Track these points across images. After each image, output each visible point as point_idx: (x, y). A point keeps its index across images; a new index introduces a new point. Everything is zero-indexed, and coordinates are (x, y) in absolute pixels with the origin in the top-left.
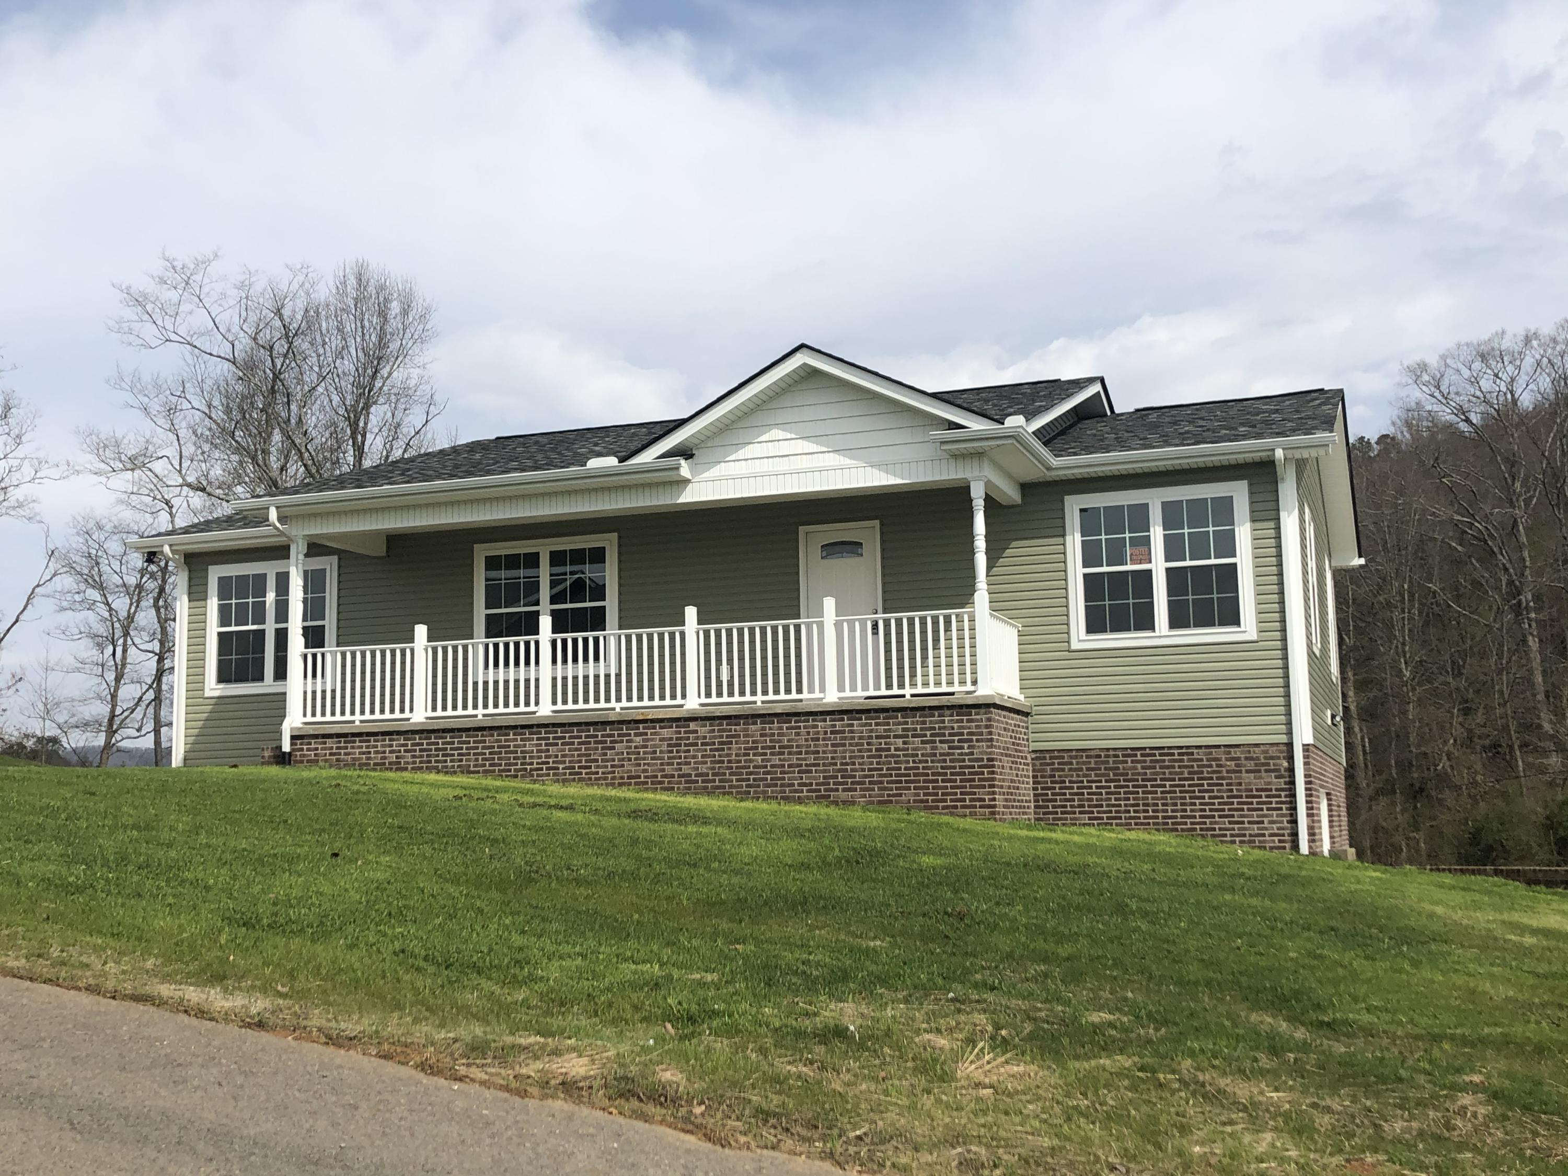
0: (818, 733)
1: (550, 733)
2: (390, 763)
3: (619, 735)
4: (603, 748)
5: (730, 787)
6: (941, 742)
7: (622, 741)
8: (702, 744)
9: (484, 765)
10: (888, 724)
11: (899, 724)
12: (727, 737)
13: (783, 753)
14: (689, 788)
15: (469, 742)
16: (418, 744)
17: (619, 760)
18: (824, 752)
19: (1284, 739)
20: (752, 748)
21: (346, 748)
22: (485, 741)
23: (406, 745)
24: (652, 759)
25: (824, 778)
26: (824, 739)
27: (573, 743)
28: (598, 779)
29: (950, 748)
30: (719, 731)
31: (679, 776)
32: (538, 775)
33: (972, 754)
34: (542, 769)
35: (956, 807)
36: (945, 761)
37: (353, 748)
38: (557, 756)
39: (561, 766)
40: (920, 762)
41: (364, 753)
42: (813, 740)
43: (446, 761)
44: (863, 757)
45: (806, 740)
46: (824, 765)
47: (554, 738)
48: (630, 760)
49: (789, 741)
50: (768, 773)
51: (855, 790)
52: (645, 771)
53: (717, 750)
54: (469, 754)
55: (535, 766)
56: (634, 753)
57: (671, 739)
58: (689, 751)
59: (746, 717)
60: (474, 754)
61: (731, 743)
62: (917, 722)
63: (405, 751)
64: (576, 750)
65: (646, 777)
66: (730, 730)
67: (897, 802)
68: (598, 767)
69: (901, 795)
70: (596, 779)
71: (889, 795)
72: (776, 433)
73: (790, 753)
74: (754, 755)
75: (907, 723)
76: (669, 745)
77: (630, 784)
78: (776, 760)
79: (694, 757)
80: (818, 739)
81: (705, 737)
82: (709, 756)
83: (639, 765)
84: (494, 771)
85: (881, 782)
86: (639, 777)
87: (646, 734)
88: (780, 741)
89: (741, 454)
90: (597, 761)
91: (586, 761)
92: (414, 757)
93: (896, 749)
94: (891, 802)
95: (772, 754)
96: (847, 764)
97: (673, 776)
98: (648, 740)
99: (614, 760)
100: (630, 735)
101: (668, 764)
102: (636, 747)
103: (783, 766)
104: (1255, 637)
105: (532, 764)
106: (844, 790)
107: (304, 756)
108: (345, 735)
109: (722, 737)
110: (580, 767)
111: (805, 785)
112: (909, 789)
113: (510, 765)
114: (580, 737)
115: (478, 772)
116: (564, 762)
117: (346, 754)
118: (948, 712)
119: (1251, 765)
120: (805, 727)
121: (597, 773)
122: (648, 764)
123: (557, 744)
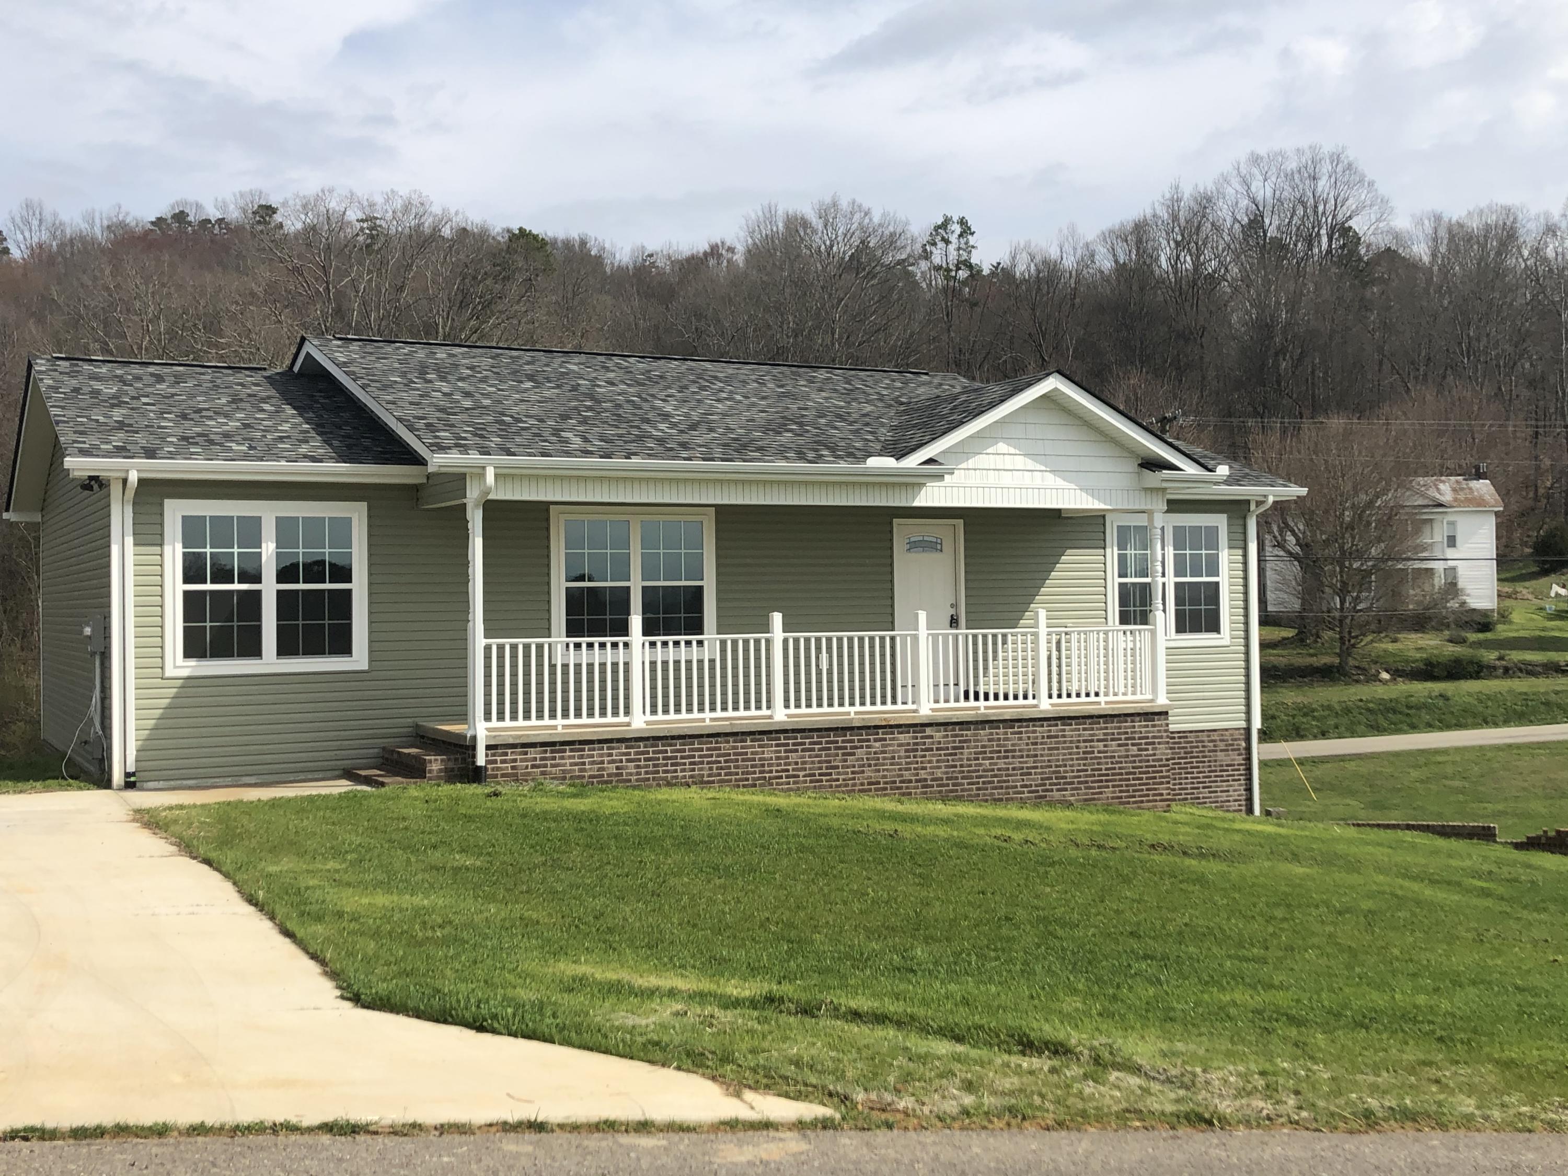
0: (1037, 738)
1: (788, 738)
2: (609, 775)
3: (859, 741)
4: (843, 754)
5: (962, 790)
6: (1133, 745)
7: (862, 747)
8: (938, 749)
9: (720, 775)
10: (1092, 729)
11: (1101, 729)
12: (960, 742)
13: (1007, 757)
14: (925, 793)
15: (702, 750)
16: (643, 753)
17: (860, 766)
18: (1042, 755)
19: (1243, 724)
20: (981, 753)
21: (554, 758)
22: (719, 749)
23: (629, 754)
24: (892, 764)
25: (1042, 779)
26: (1042, 743)
27: (813, 750)
28: (839, 786)
29: (1139, 750)
30: (952, 736)
31: (917, 781)
32: (777, 784)
33: (1154, 755)
34: (781, 777)
35: (1142, 802)
36: (1134, 762)
37: (562, 758)
38: (797, 763)
39: (801, 774)
40: (1117, 763)
41: (576, 764)
42: (1033, 744)
43: (676, 771)
44: (1072, 759)
45: (1027, 744)
46: (1042, 767)
47: (794, 744)
48: (870, 765)
49: (1013, 745)
50: (995, 776)
51: (1066, 790)
52: (885, 777)
53: (951, 754)
54: (702, 763)
55: (774, 774)
56: (873, 759)
57: (908, 744)
58: (924, 756)
59: (976, 723)
60: (708, 763)
61: (963, 748)
62: (1115, 728)
63: (628, 761)
64: (817, 756)
65: (886, 783)
66: (962, 736)
67: (1099, 799)
68: (839, 774)
69: (1101, 793)
70: (837, 786)
71: (1093, 794)
72: (1002, 447)
73: (1013, 757)
74: (983, 759)
75: (1106, 728)
76: (906, 751)
77: (870, 790)
78: (1001, 764)
79: (930, 762)
80: (1036, 744)
81: (939, 743)
82: (944, 761)
83: (879, 771)
84: (730, 781)
85: (1087, 782)
86: (879, 783)
87: (885, 740)
88: (1004, 746)
89: (971, 463)
90: (837, 767)
91: (827, 768)
92: (638, 767)
93: (1099, 752)
94: (1094, 799)
95: (999, 758)
96: (1060, 766)
97: (910, 781)
98: (887, 746)
99: (854, 766)
100: (869, 740)
101: (907, 769)
102: (875, 753)
103: (1008, 769)
104: (1228, 643)
105: (771, 772)
106: (1058, 790)
107: (498, 769)
108: (553, 744)
109: (954, 742)
110: (820, 775)
111: (1026, 786)
112: (1108, 787)
113: (748, 773)
114: (821, 743)
115: (713, 782)
116: (805, 769)
117: (553, 766)
118: (1138, 719)
119: (1222, 746)
120: (1026, 732)
121: (838, 780)
122: (887, 770)
123: (797, 751)
